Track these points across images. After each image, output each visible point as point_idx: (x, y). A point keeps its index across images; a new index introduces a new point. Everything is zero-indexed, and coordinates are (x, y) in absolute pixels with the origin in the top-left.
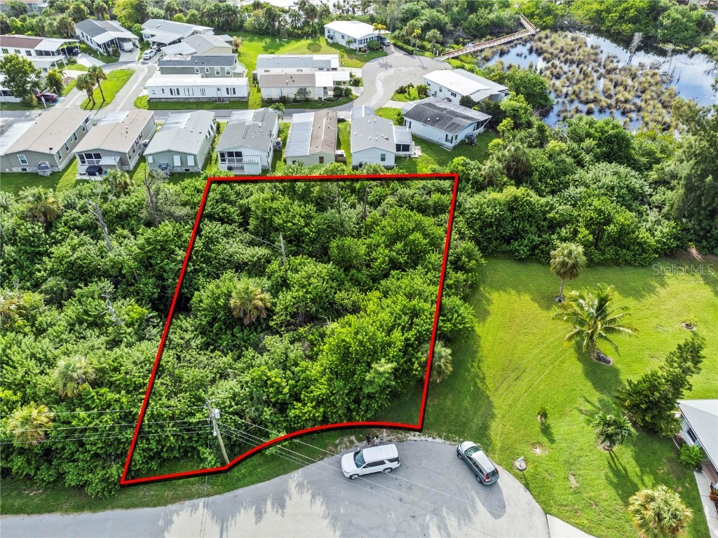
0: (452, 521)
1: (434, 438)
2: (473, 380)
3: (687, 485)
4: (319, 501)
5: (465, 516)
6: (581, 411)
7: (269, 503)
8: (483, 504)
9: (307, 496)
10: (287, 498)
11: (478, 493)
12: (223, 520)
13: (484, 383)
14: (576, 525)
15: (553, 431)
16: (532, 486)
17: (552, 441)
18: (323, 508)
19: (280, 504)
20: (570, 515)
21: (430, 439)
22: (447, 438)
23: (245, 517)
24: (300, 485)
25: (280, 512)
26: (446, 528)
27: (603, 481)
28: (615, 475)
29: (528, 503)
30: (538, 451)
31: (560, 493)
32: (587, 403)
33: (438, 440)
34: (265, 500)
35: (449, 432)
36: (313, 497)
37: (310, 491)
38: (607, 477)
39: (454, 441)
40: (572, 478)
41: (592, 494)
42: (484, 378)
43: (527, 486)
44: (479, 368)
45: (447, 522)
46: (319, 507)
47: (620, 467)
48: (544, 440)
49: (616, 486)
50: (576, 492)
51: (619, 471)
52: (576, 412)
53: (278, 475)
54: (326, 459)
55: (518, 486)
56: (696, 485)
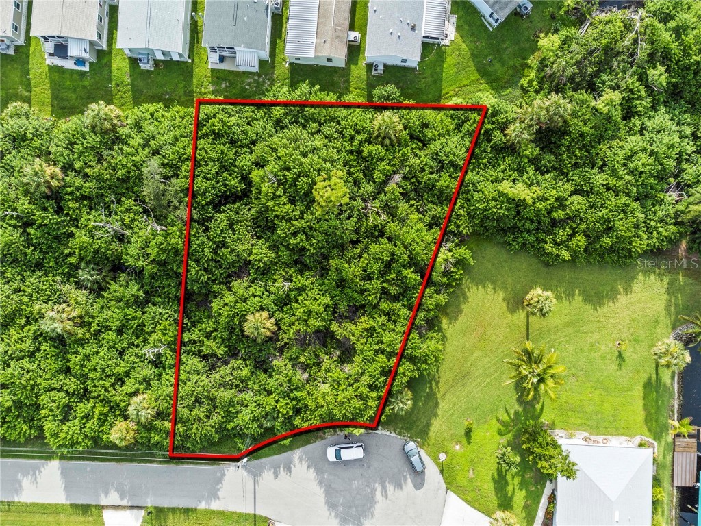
0: (390, 488)
1: (391, 433)
2: (430, 382)
3: (539, 487)
4: (312, 470)
5: (399, 486)
6: (498, 420)
7: (282, 469)
8: (412, 481)
9: (305, 465)
10: (292, 466)
11: (410, 474)
12: (255, 475)
13: (438, 387)
14: (463, 499)
15: (473, 435)
16: (445, 471)
17: (469, 443)
18: (315, 474)
19: (288, 469)
20: (461, 492)
21: (388, 433)
22: (399, 434)
23: (268, 475)
24: (301, 459)
25: (288, 474)
26: (386, 492)
27: (489, 478)
28: (498, 474)
29: (439, 483)
30: (457, 447)
31: (461, 479)
32: (506, 414)
33: (393, 435)
34: (280, 467)
35: (402, 428)
36: (309, 467)
37: (307, 463)
38: (493, 476)
39: (404, 436)
40: (471, 471)
41: (479, 484)
42: (439, 382)
43: (442, 472)
44: (438, 371)
45: (388, 488)
46: (312, 474)
47: (504, 471)
48: (464, 441)
49: (495, 482)
50: (470, 481)
51: (502, 472)
52: (494, 421)
53: (286, 451)
54: (317, 442)
55: (437, 470)
56: (544, 487)
